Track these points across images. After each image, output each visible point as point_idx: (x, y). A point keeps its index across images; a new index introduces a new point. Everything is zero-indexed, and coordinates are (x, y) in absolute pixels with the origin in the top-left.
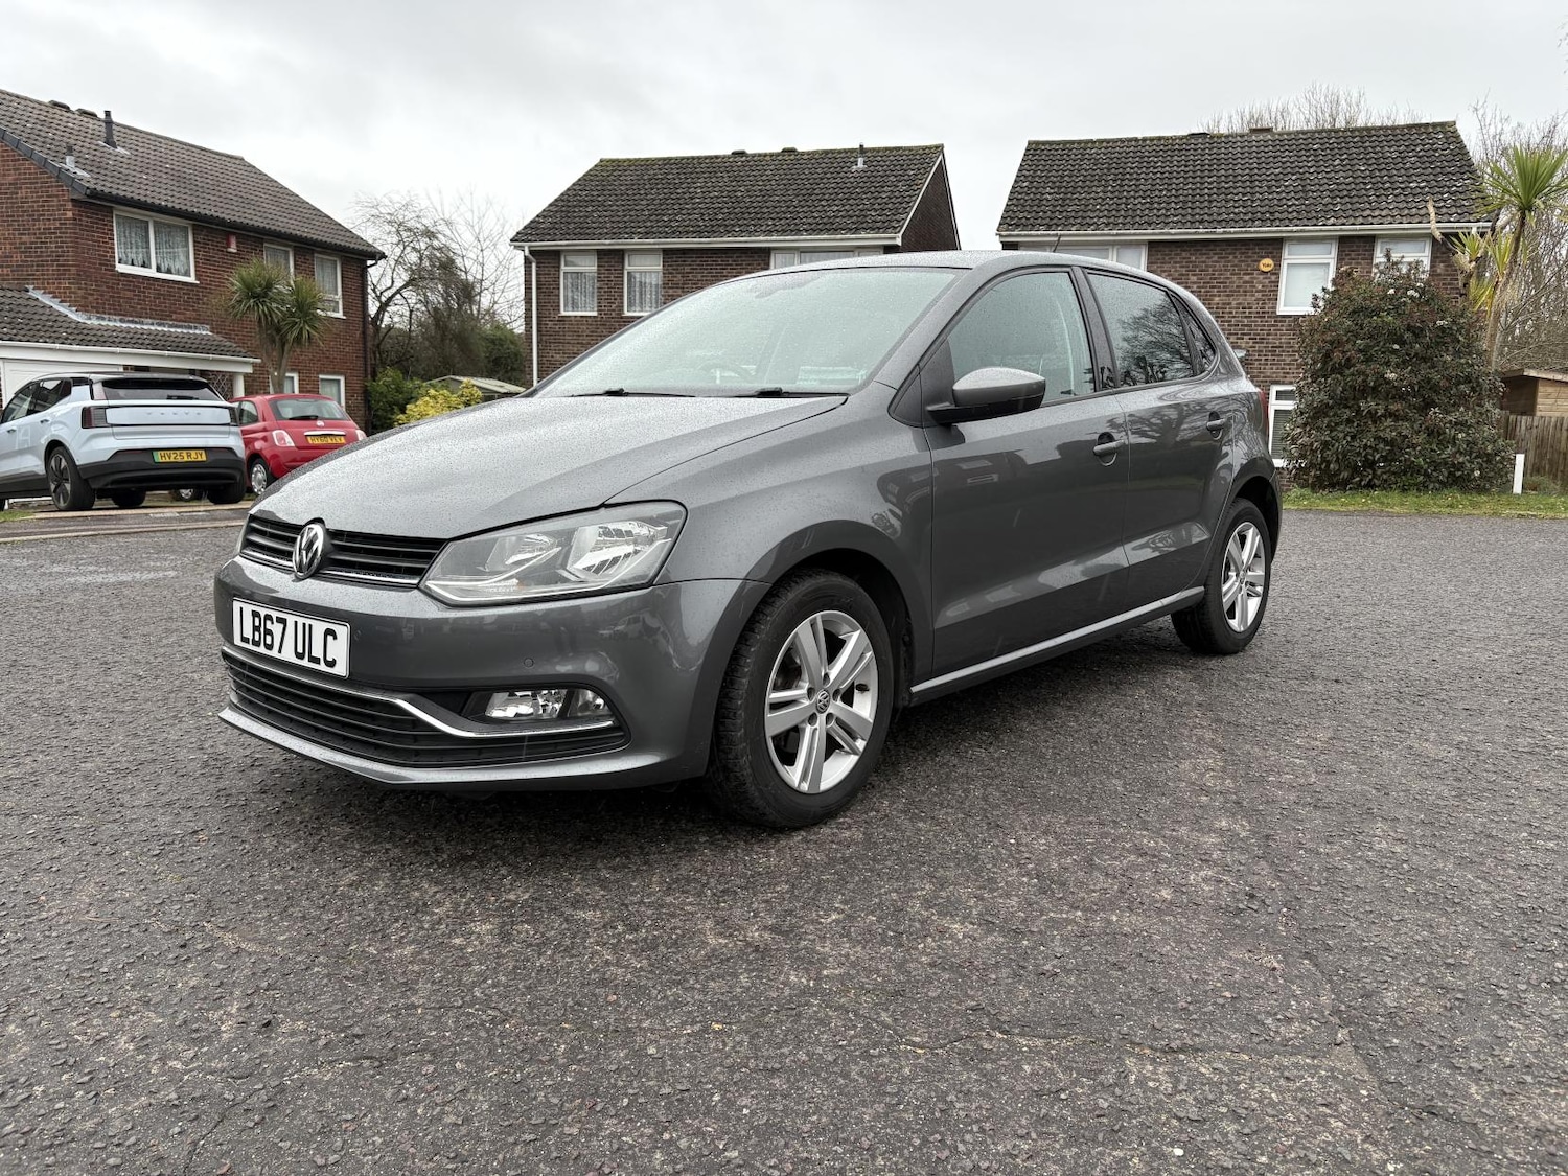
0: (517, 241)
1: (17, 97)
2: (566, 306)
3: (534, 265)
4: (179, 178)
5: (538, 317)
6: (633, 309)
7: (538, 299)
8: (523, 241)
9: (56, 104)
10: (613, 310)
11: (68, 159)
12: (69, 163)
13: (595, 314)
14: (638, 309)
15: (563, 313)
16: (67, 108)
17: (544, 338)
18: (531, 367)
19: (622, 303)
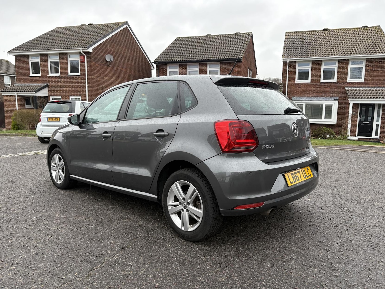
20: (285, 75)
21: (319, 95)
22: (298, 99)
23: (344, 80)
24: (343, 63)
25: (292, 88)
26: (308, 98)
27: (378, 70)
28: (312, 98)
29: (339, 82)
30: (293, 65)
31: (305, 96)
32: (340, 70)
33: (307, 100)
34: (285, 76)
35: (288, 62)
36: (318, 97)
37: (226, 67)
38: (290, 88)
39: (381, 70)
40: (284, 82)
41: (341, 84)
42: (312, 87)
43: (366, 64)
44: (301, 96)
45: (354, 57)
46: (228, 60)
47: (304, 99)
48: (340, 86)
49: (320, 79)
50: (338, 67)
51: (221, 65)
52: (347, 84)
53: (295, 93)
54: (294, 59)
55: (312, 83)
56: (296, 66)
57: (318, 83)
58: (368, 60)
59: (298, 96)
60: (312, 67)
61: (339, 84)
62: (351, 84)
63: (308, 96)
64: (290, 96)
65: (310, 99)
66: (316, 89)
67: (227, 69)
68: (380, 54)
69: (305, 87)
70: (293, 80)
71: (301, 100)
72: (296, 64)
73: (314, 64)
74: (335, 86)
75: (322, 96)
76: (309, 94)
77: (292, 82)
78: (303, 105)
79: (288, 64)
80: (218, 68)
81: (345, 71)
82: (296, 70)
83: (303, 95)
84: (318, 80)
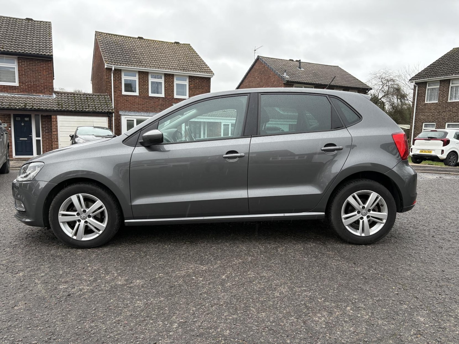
0: (411, 80)
1: (281, 60)
2: (427, 100)
3: (417, 88)
4: (315, 74)
5: (417, 104)
6: (452, 99)
7: (417, 98)
8: (413, 80)
9: (290, 60)
10: (444, 100)
11: (285, 73)
12: (285, 75)
13: (437, 102)
14: (454, 99)
15: (426, 102)
16: (293, 60)
17: (418, 111)
18: (412, 121)
19: (448, 98)
20: (110, 84)
21: (149, 110)
22: (126, 114)
23: (171, 96)
24: (169, 77)
25: (119, 100)
26: (138, 113)
27: (199, 89)
28: (142, 113)
29: (167, 98)
30: (118, 74)
31: (134, 111)
32: (167, 85)
33: (137, 115)
34: (110, 86)
35: (113, 69)
36: (147, 112)
37: (28, 65)
38: (117, 100)
39: (202, 89)
40: (109, 93)
41: (169, 99)
42: (141, 100)
43: (189, 81)
44: (129, 110)
45: (180, 73)
46: (34, 55)
47: (132, 113)
48: (168, 102)
49: (148, 93)
50: (165, 82)
51: (18, 61)
52: (174, 100)
53: (123, 106)
54: (119, 67)
55: (141, 96)
56: (122, 75)
57: (147, 97)
58: (191, 77)
59: (126, 110)
60: (139, 78)
61: (167, 99)
62: (178, 100)
63: (138, 111)
64: (118, 110)
65: (140, 114)
66: (145, 103)
67: (29, 68)
68: (200, 73)
69: (133, 100)
70: (120, 91)
71: (130, 114)
72: (121, 73)
73: (141, 75)
74: (163, 102)
75: (152, 112)
76: (138, 108)
77: (119, 93)
78: (133, 120)
79: (112, 72)
80: (14, 65)
81: (171, 86)
82: (122, 80)
83: (132, 109)
84: (146, 94)
